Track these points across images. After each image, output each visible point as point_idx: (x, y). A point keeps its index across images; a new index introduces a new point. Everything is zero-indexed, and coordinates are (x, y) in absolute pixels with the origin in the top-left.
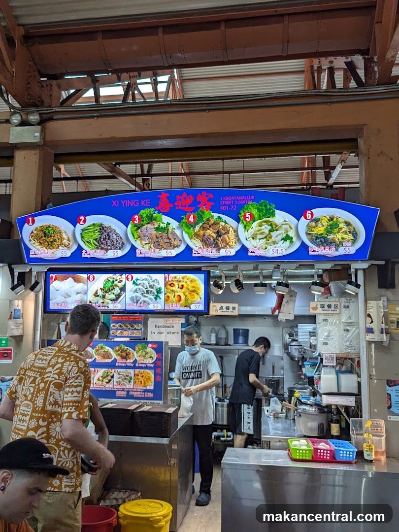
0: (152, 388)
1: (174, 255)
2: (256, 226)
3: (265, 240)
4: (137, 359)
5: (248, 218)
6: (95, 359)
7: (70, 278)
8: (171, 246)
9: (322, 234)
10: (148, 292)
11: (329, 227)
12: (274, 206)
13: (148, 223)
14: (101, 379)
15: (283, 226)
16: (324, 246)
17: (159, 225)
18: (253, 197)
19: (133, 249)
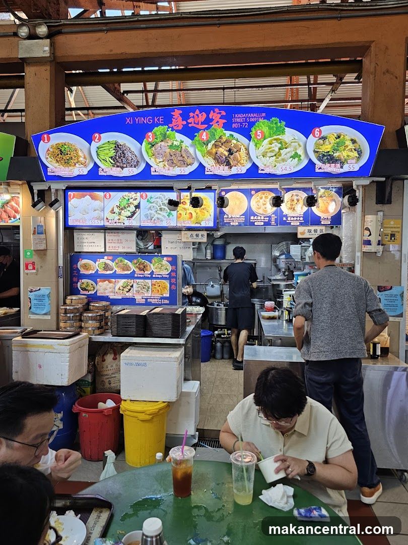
0: (168, 295)
1: (187, 173)
2: (267, 144)
3: (274, 157)
4: (154, 270)
5: (259, 135)
6: (116, 271)
7: (88, 196)
8: (185, 164)
9: (329, 152)
10: (161, 209)
11: (336, 145)
12: (284, 123)
13: (162, 141)
14: (121, 288)
15: (293, 144)
16: (330, 163)
17: (173, 143)
18: (264, 115)
19: (148, 166)
